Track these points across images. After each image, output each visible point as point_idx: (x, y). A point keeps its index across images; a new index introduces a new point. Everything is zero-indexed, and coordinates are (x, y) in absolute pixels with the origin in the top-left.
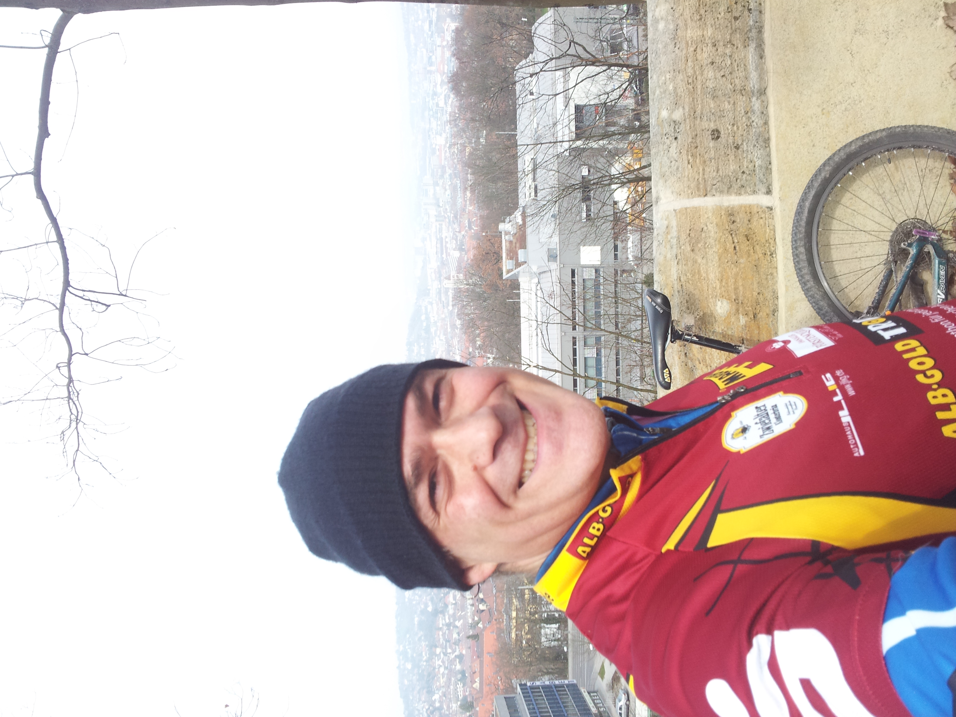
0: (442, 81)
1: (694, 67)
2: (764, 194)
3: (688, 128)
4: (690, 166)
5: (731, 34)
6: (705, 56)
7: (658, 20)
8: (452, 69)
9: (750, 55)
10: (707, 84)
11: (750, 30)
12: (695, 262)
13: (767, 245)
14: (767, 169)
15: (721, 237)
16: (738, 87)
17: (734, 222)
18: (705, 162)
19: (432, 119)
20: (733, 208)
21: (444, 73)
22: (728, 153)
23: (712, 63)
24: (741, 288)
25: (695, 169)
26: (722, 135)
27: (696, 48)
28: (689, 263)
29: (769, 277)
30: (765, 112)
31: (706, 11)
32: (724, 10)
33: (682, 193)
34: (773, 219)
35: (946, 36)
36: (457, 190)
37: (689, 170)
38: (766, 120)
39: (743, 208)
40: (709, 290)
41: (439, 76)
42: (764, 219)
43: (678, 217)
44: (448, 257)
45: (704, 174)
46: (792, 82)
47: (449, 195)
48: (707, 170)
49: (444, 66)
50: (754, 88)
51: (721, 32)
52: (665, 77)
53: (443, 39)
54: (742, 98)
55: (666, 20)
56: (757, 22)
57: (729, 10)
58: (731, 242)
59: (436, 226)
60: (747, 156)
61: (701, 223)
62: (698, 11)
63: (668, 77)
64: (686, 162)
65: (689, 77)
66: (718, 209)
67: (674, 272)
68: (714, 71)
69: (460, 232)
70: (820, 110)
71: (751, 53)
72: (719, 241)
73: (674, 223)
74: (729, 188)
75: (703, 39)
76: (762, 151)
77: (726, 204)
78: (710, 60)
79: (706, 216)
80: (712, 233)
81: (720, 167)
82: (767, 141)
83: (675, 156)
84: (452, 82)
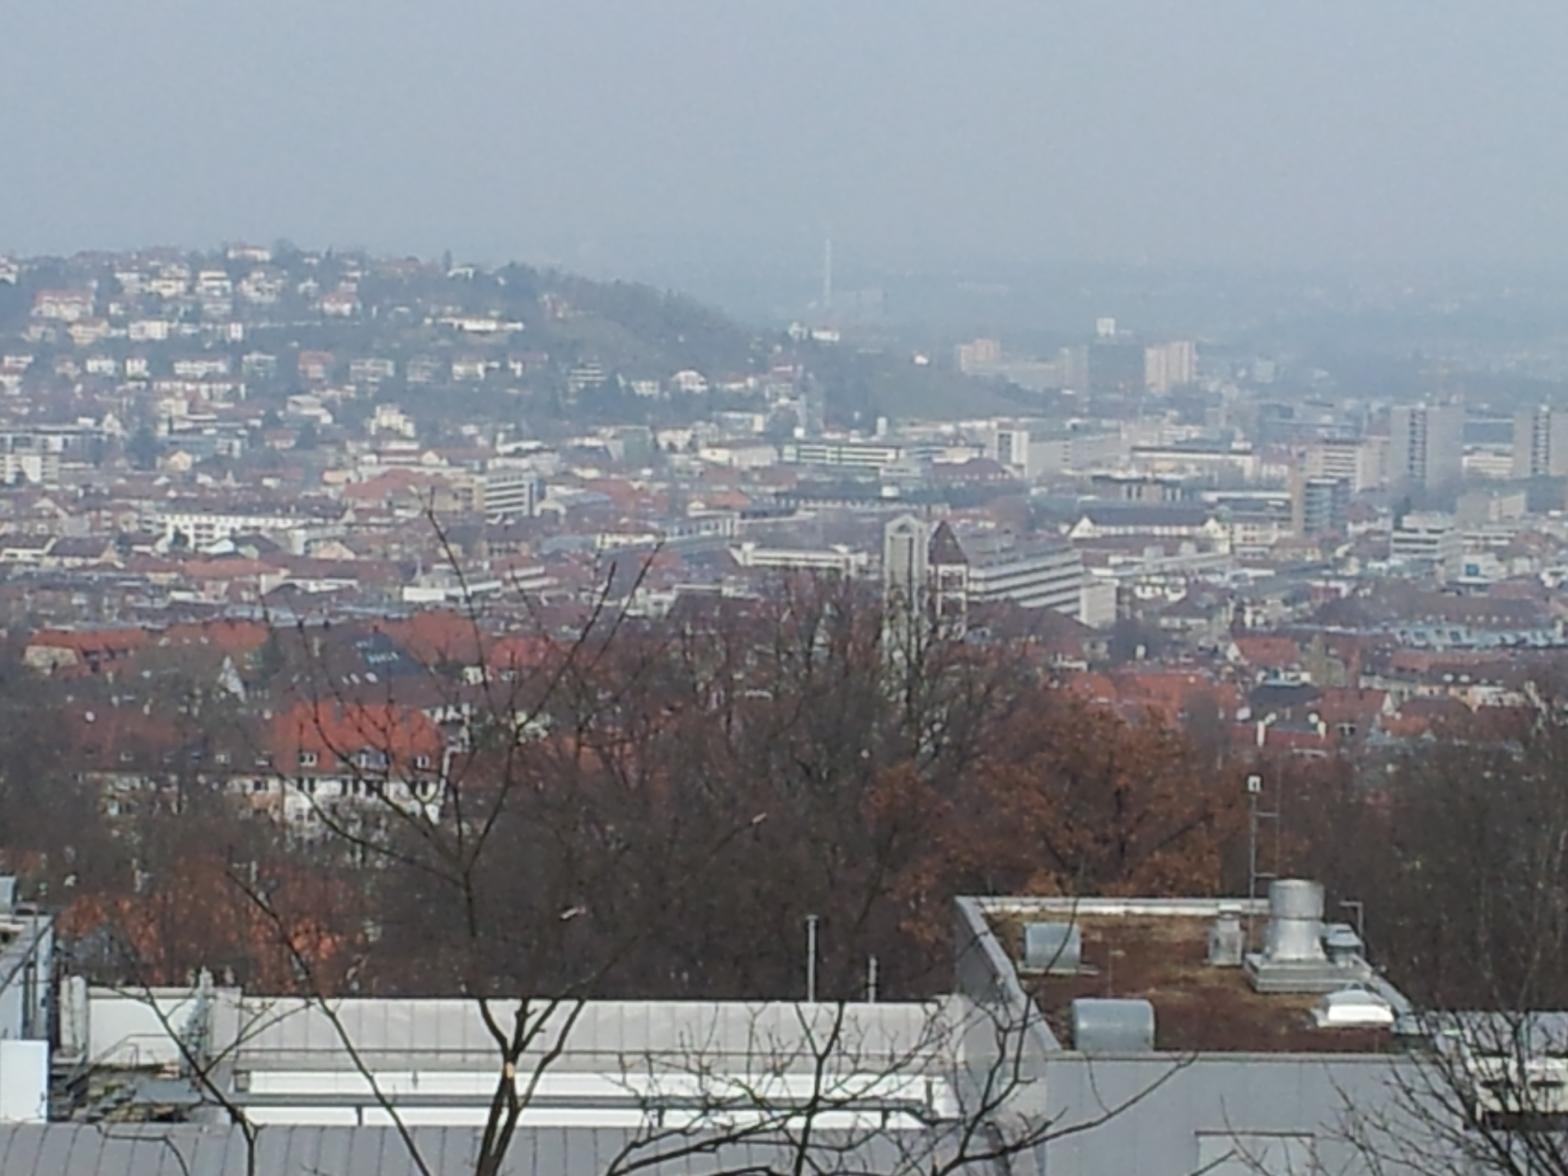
36: (1503, 626)
44: (1077, 554)
47: (1472, 570)
59: (1273, 485)
69: (1237, 631)
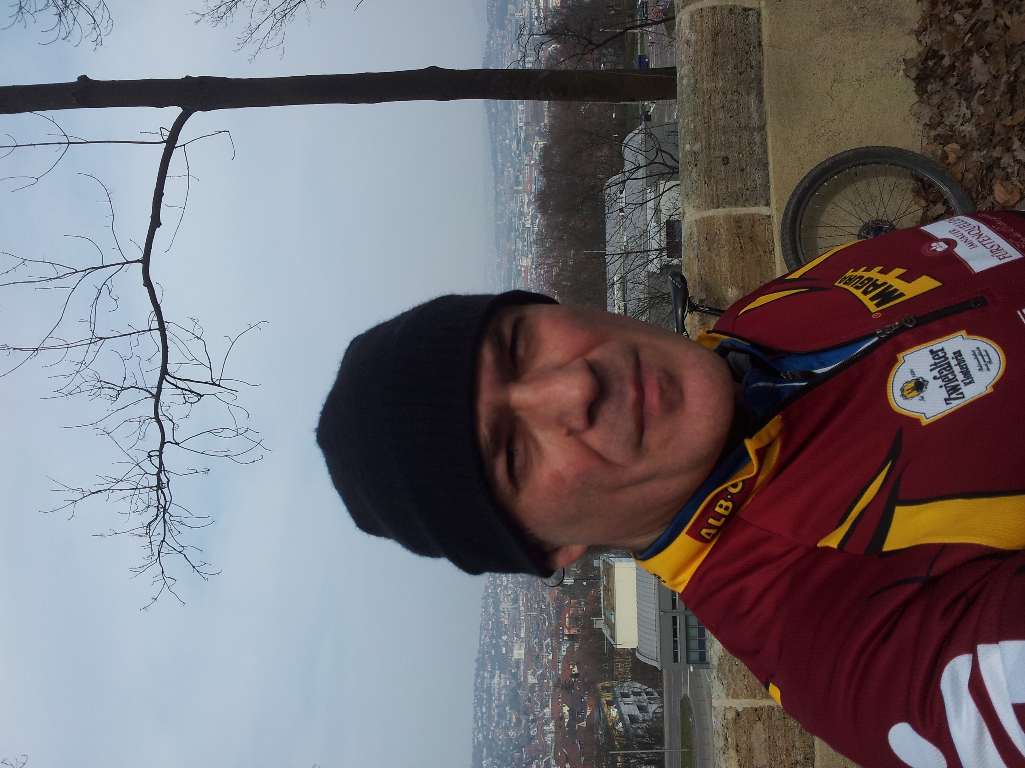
0: (529, 201)
1: (709, 110)
2: (764, 206)
3: (705, 156)
4: (706, 186)
5: (737, 85)
6: (716, 102)
7: (683, 77)
8: (539, 188)
9: (752, 100)
10: (719, 123)
11: (752, 82)
12: (711, 258)
13: (767, 244)
14: (766, 186)
15: (730, 239)
16: (743, 125)
17: (740, 227)
18: (717, 181)
19: (518, 240)
20: (739, 216)
21: (531, 193)
22: (735, 174)
23: (723, 107)
24: (747, 278)
25: (710, 188)
26: (731, 161)
27: (711, 96)
28: (707, 260)
29: (769, 269)
30: (764, 143)
31: (717, 69)
32: (732, 67)
33: (701, 206)
34: (771, 225)
35: (906, 83)
37: (705, 188)
38: (764, 149)
39: (747, 217)
40: (722, 280)
41: (526, 196)
42: (764, 225)
43: (698, 225)
45: (717, 191)
46: (785, 120)
48: (719, 187)
49: (531, 185)
50: (756, 125)
51: (729, 83)
52: (688, 119)
53: (531, 158)
54: (746, 133)
55: (689, 77)
56: (757, 76)
57: (735, 67)
58: (738, 242)
60: (750, 177)
61: (715, 228)
62: (711, 68)
63: (690, 119)
64: (703, 183)
65: (705, 118)
66: (728, 218)
67: (696, 269)
68: (724, 113)
70: (807, 140)
71: (753, 100)
72: (729, 243)
73: (695, 230)
74: (736, 202)
75: (715, 89)
76: (762, 173)
77: (734, 213)
78: (721, 105)
79: (719, 223)
80: (724, 236)
81: (729, 186)
82: (766, 165)
83: (695, 178)
84: (539, 200)
